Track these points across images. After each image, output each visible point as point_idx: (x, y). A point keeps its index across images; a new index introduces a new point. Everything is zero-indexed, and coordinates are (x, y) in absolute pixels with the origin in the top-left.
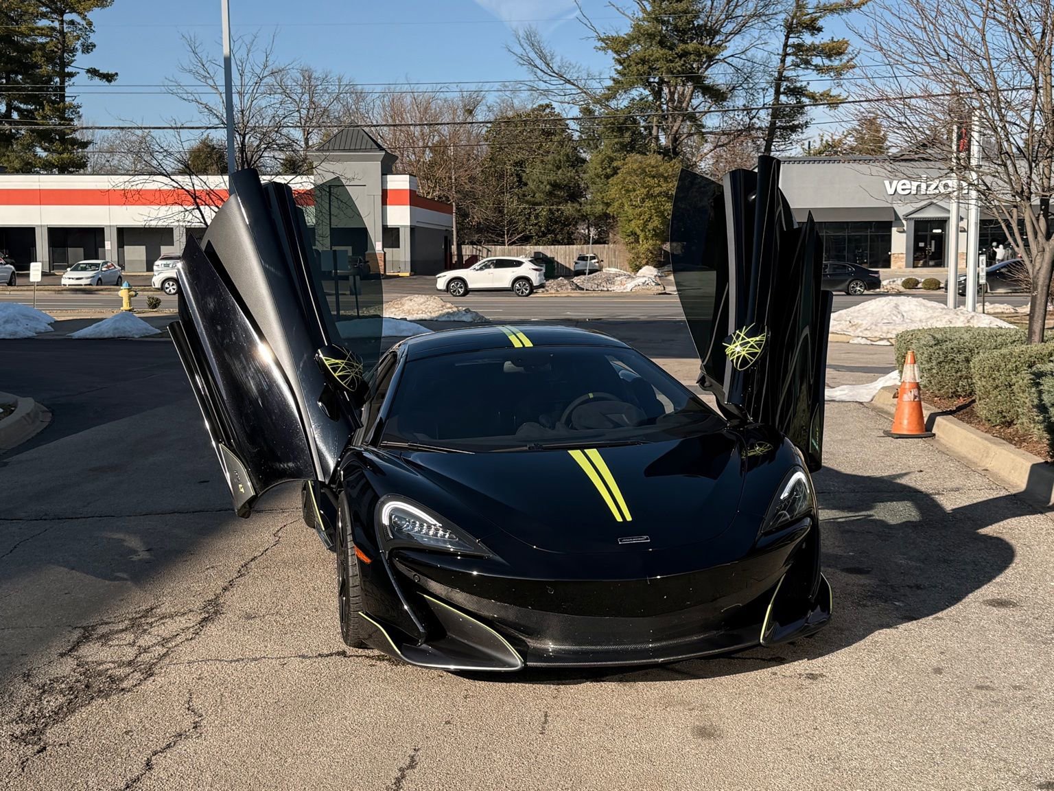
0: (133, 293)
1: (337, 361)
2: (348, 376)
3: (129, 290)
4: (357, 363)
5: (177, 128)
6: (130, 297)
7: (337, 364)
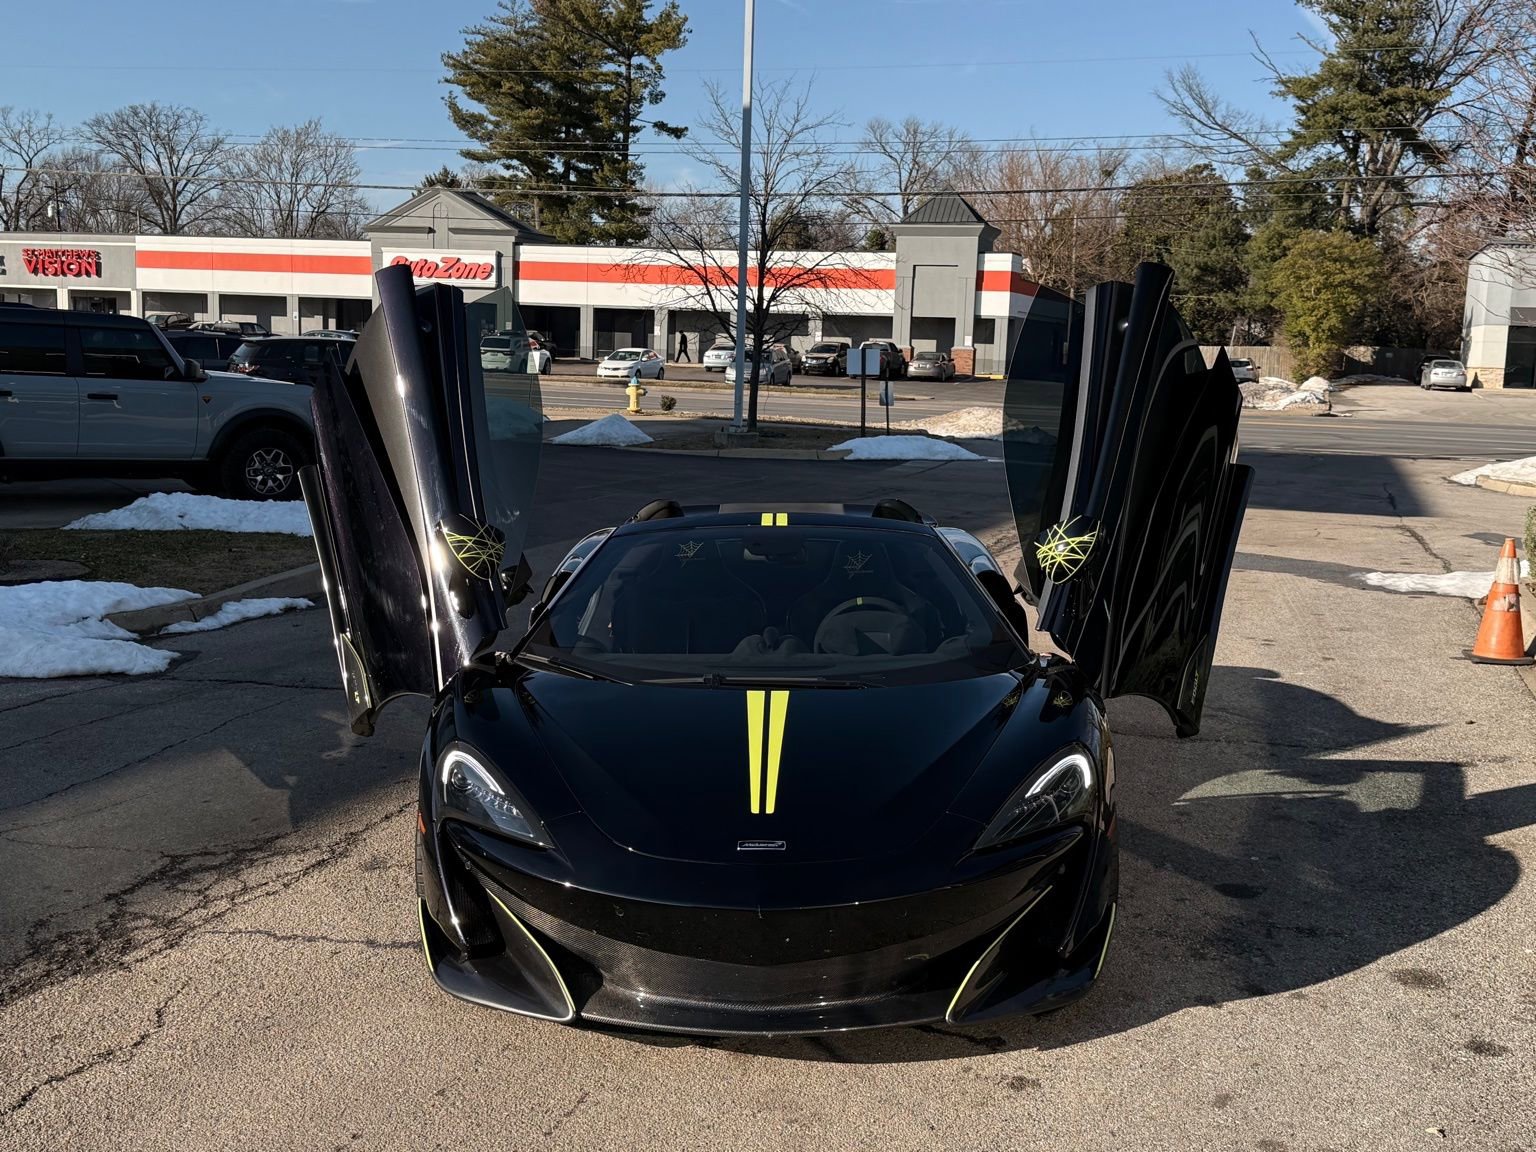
0: (641, 391)
1: (462, 538)
2: (476, 559)
3: (638, 387)
4: (494, 541)
5: (692, 195)
6: (638, 395)
7: (463, 541)
